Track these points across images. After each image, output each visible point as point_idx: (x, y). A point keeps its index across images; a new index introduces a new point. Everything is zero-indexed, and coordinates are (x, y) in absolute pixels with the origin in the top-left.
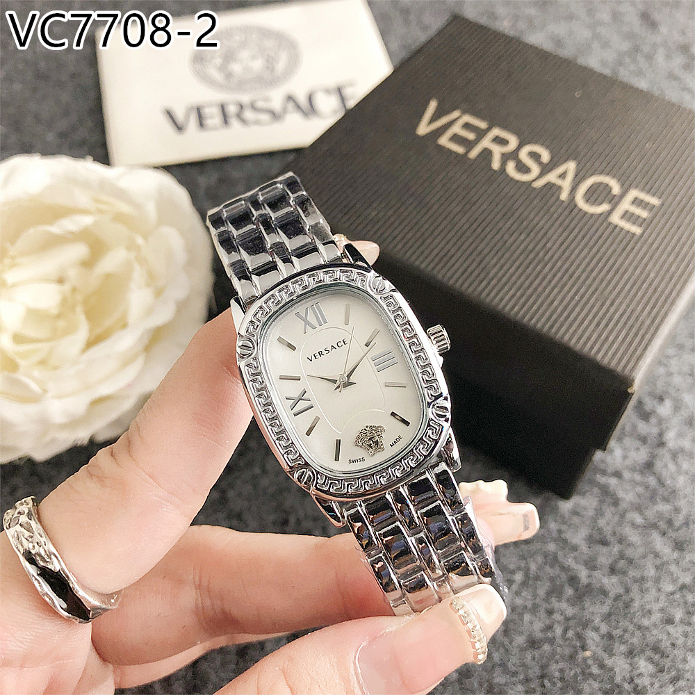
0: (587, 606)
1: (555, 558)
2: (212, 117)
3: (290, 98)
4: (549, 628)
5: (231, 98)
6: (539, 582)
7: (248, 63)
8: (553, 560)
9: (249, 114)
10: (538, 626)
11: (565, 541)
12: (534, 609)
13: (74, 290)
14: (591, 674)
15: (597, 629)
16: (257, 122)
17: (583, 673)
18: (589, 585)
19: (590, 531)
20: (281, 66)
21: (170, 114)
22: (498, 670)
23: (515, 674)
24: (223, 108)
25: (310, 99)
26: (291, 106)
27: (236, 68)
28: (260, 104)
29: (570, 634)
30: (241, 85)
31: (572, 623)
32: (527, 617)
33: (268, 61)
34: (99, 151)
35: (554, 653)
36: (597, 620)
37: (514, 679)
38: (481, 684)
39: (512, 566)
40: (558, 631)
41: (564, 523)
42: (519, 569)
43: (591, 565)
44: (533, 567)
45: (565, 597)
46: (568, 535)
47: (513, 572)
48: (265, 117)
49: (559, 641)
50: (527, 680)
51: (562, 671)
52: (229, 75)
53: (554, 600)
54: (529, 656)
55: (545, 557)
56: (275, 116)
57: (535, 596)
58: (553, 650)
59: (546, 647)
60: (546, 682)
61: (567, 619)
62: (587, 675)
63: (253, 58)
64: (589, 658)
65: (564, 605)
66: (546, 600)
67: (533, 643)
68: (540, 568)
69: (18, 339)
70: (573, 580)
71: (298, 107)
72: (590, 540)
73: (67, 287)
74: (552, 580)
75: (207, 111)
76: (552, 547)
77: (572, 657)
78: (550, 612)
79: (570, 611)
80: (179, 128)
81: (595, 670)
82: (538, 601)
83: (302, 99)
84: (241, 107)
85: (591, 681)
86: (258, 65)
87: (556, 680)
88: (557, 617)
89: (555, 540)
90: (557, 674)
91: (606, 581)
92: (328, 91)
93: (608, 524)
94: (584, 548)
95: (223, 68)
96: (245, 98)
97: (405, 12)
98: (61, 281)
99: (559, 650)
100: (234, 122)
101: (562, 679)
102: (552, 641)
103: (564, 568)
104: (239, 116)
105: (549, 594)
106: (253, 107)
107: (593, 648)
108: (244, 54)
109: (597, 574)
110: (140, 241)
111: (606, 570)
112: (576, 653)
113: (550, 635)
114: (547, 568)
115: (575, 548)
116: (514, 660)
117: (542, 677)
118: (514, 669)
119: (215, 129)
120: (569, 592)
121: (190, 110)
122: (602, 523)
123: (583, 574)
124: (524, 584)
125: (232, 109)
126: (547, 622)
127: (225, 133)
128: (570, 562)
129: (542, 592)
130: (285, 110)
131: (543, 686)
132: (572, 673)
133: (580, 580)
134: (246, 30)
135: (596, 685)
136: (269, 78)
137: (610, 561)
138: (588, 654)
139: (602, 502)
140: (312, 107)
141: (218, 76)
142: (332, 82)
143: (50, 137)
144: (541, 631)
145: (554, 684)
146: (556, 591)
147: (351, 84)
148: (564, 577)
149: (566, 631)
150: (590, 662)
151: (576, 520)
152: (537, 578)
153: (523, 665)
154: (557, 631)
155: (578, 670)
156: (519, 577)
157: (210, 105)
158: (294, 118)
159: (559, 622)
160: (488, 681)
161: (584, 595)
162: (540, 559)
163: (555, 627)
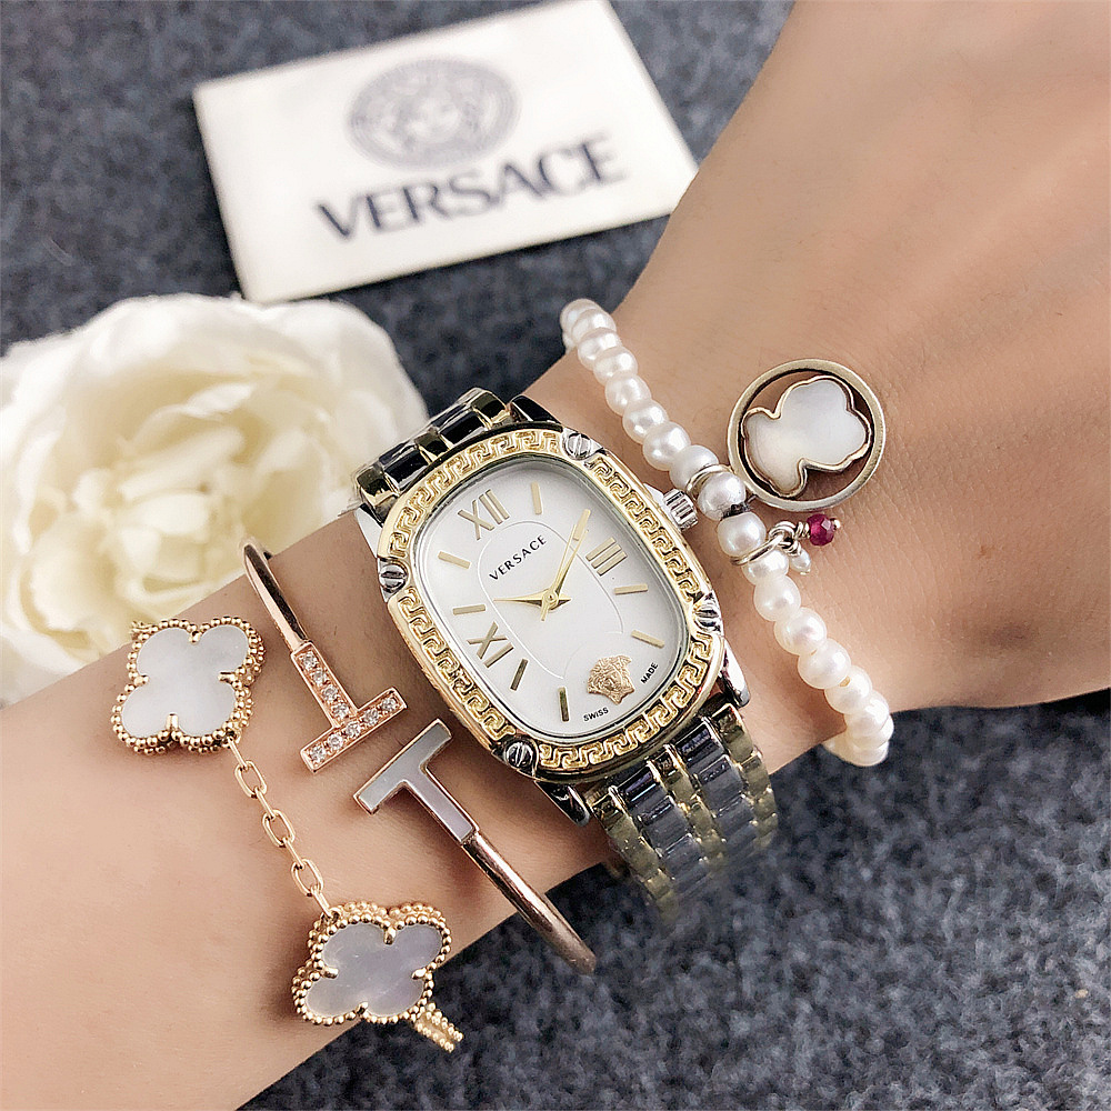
0: (1071, 920)
1: (1012, 850)
2: (392, 210)
3: (509, 168)
4: (1016, 958)
5: (418, 177)
6: (992, 890)
7: (437, 119)
8: (1011, 853)
9: (448, 200)
10: (998, 957)
11: (1024, 822)
12: (990, 932)
13: (227, 501)
14: (1090, 1025)
15: (1091, 955)
16: (463, 212)
17: (1078, 1024)
18: (1070, 887)
19: (1062, 803)
20: (488, 118)
21: (325, 211)
22: (945, 1031)
23: (972, 1033)
24: (407, 193)
25: (541, 166)
26: (512, 180)
27: (418, 128)
28: (464, 182)
29: (1050, 965)
30: (429, 155)
31: (1050, 948)
32: (980, 945)
33: (467, 113)
34: (225, 280)
35: (1028, 998)
36: (1090, 942)
37: (973, 1042)
38: (921, 1055)
39: (946, 868)
40: (1031, 962)
41: (1020, 794)
42: (958, 871)
43: (1070, 856)
44: (980, 866)
45: (1034, 909)
46: (1028, 813)
47: (949, 877)
48: (475, 202)
49: (1033, 978)
50: (992, 1042)
51: (1044, 1023)
52: (409, 142)
53: (1018, 914)
54: (991, 1005)
55: (997, 849)
56: (491, 199)
57: (988, 911)
58: (1027, 992)
59: (1016, 989)
60: (1022, 1042)
61: (1043, 943)
62: (1086, 1027)
63: (444, 109)
64: (1085, 1000)
65: (1035, 922)
66: (1006, 916)
67: (994, 985)
68: (990, 867)
69: (152, 584)
70: (1044, 881)
71: (524, 181)
72: (1064, 817)
73: (215, 498)
74: (1011, 883)
75: (383, 202)
76: (1005, 833)
77: (1056, 1001)
78: (1014, 934)
79: (1045, 930)
80: (344, 232)
81: (1097, 1019)
82: (993, 917)
83: (528, 167)
84: (436, 190)
85: (1092, 1036)
86: (452, 120)
87: (1038, 1039)
88: (1025, 939)
89: (1007, 822)
90: (1037, 1029)
91: (1095, 878)
92: (567, 152)
93: (1088, 790)
94: (1055, 830)
95: (396, 131)
96: (440, 176)
97: (671, 14)
98: (204, 489)
99: (1036, 991)
100: (428, 214)
101: (1046, 1036)
102: (1022, 978)
103: (1029, 865)
104: (433, 204)
105: (1010, 905)
106: (454, 188)
107: (1089, 984)
108: (428, 106)
109: (1082, 869)
110: (323, 416)
111: (1095, 862)
112: (1064, 994)
113: (1019, 969)
114: (1003, 867)
115: (1040, 832)
116: (968, 1012)
117: (1015, 1035)
118: (970, 1026)
119: (398, 227)
120: (1041, 899)
121: (355, 201)
122: (1078, 788)
123: (1059, 870)
124: (969, 893)
125: (422, 195)
126: (1012, 950)
127: (415, 232)
128: (1036, 853)
129: (997, 904)
130: (504, 189)
131: (1018, 1049)
132: (1061, 1026)
133: (1055, 881)
134: (428, 66)
135: (1100, 1041)
136: (473, 140)
137: (1099, 846)
138: (1082, 993)
139: (1073, 756)
140: (545, 179)
141: (392, 144)
142: (573, 137)
143: (144, 264)
144: (1005, 965)
145: (1036, 1045)
146: (1019, 901)
147: (602, 138)
148: (1029, 879)
149: (1043, 961)
150: (1087, 1006)
151: (1037, 787)
152: (987, 883)
153: (984, 1019)
154: (1029, 962)
155: (1070, 1021)
156: (959, 884)
157: (387, 192)
158: (519, 200)
159: (1031, 949)
160: (932, 1048)
161: (1065, 903)
162: (988, 853)
163: (1025, 955)
